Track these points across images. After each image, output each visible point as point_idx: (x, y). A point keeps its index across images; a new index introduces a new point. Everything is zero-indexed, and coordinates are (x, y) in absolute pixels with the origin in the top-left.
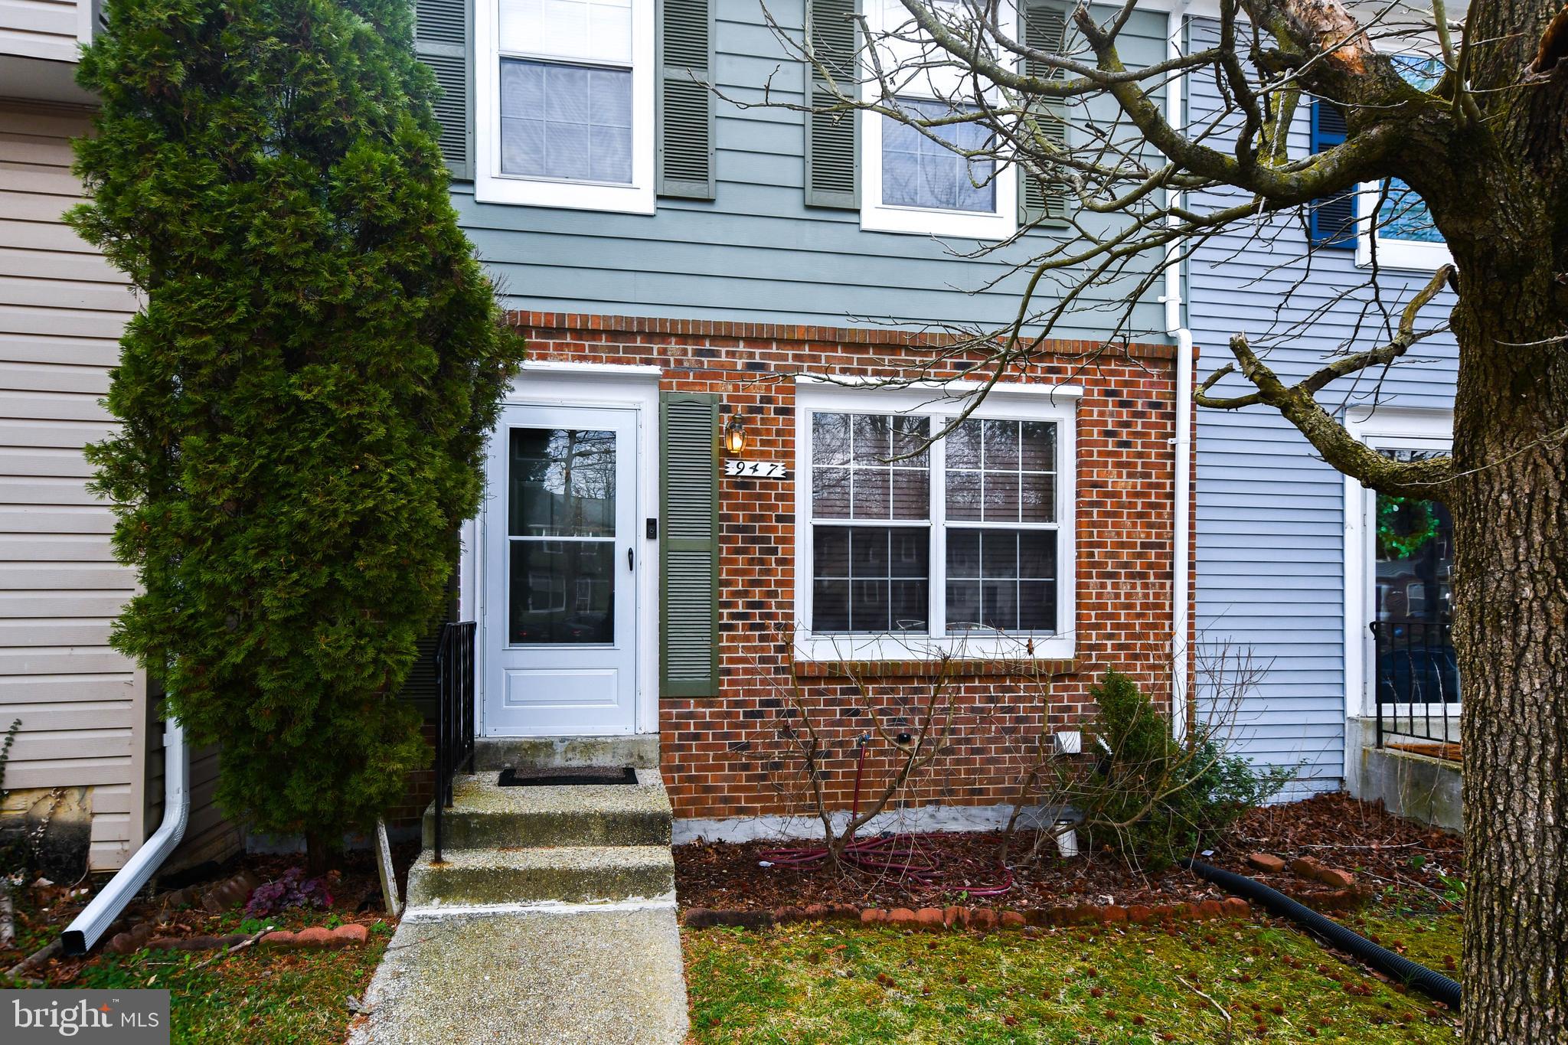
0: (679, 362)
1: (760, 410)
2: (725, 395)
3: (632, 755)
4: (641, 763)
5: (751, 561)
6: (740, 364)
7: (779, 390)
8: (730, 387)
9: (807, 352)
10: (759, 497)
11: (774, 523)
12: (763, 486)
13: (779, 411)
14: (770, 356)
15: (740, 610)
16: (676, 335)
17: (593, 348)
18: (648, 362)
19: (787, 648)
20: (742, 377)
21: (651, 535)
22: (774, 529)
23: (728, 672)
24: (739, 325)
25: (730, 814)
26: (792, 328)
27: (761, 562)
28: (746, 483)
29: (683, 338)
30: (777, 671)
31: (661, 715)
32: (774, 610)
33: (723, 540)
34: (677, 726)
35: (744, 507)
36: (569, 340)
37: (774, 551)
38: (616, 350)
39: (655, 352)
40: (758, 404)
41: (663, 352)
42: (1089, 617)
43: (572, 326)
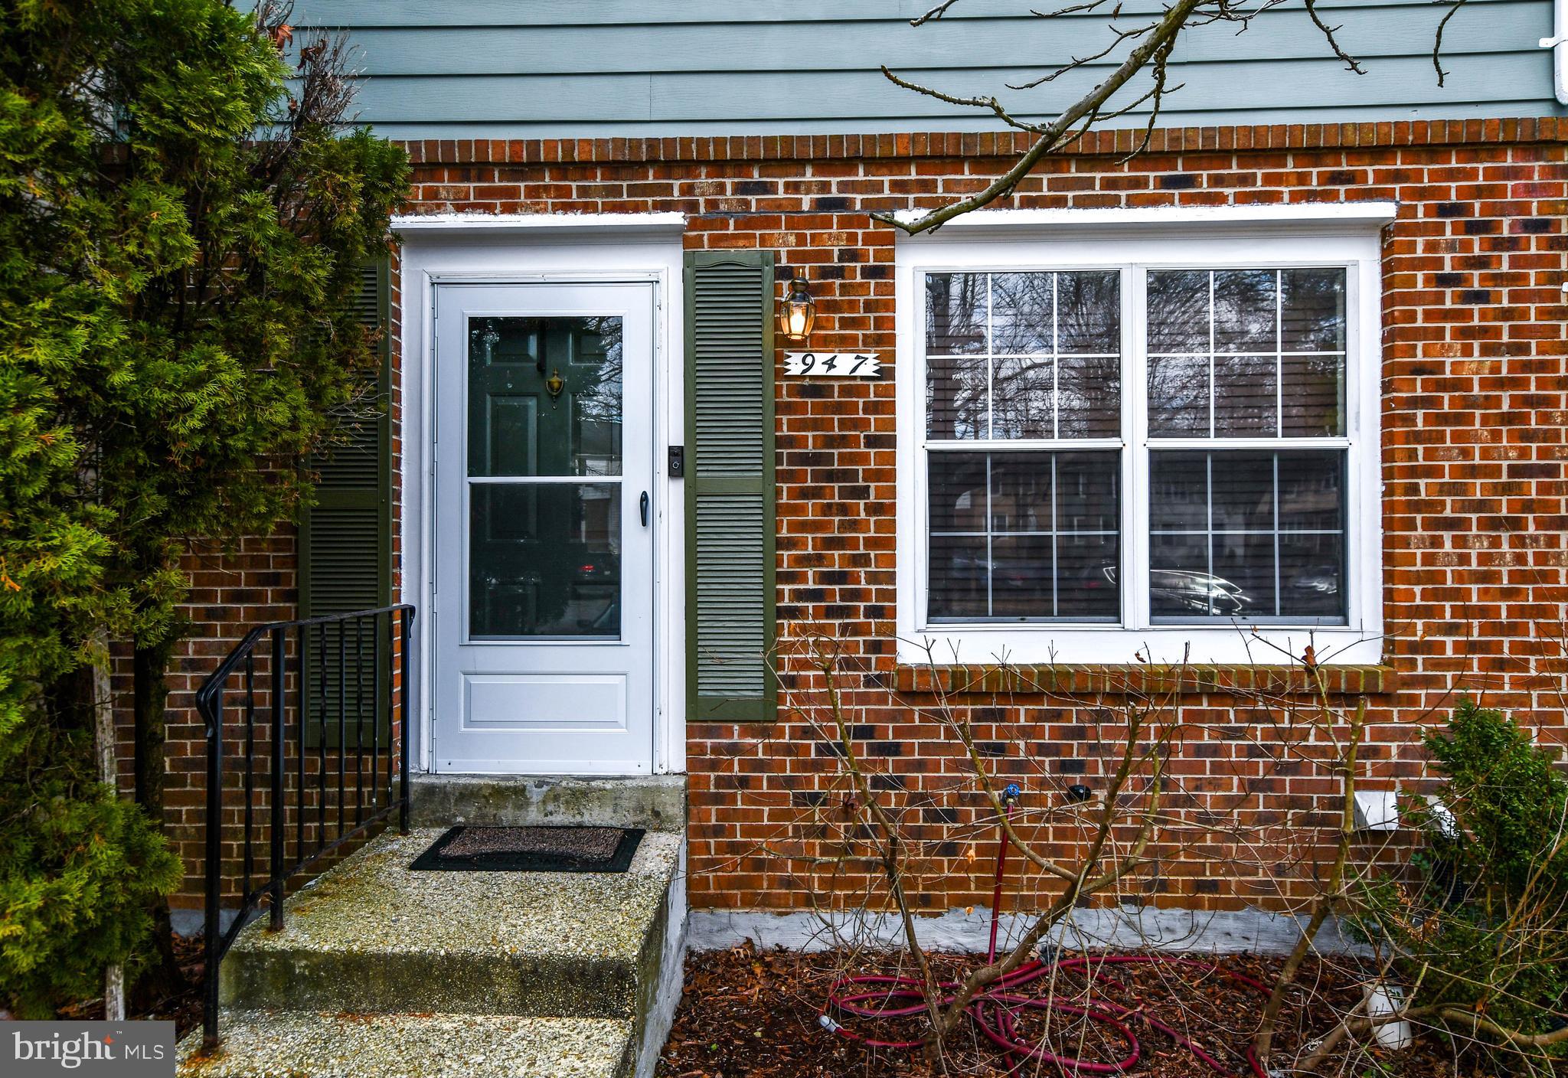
0: (712, 205)
1: (839, 272)
2: (783, 251)
3: (642, 811)
4: (656, 823)
5: (827, 509)
6: (806, 201)
7: (869, 239)
8: (792, 239)
9: (913, 176)
10: (839, 408)
11: (863, 449)
12: (845, 391)
13: (869, 272)
14: (855, 187)
15: (811, 586)
16: (707, 163)
17: (583, 191)
18: (666, 207)
20: (810, 222)
21: (675, 472)
22: (864, 458)
23: (791, 682)
24: (803, 140)
25: (796, 905)
26: (888, 139)
27: (843, 510)
28: (816, 388)
29: (719, 166)
30: (869, 682)
31: (689, 748)
32: (863, 585)
33: (782, 476)
34: (714, 766)
35: (815, 425)
36: (547, 181)
37: (863, 493)
38: (617, 191)
39: (676, 192)
40: (836, 263)
41: (688, 190)
43: (551, 158)
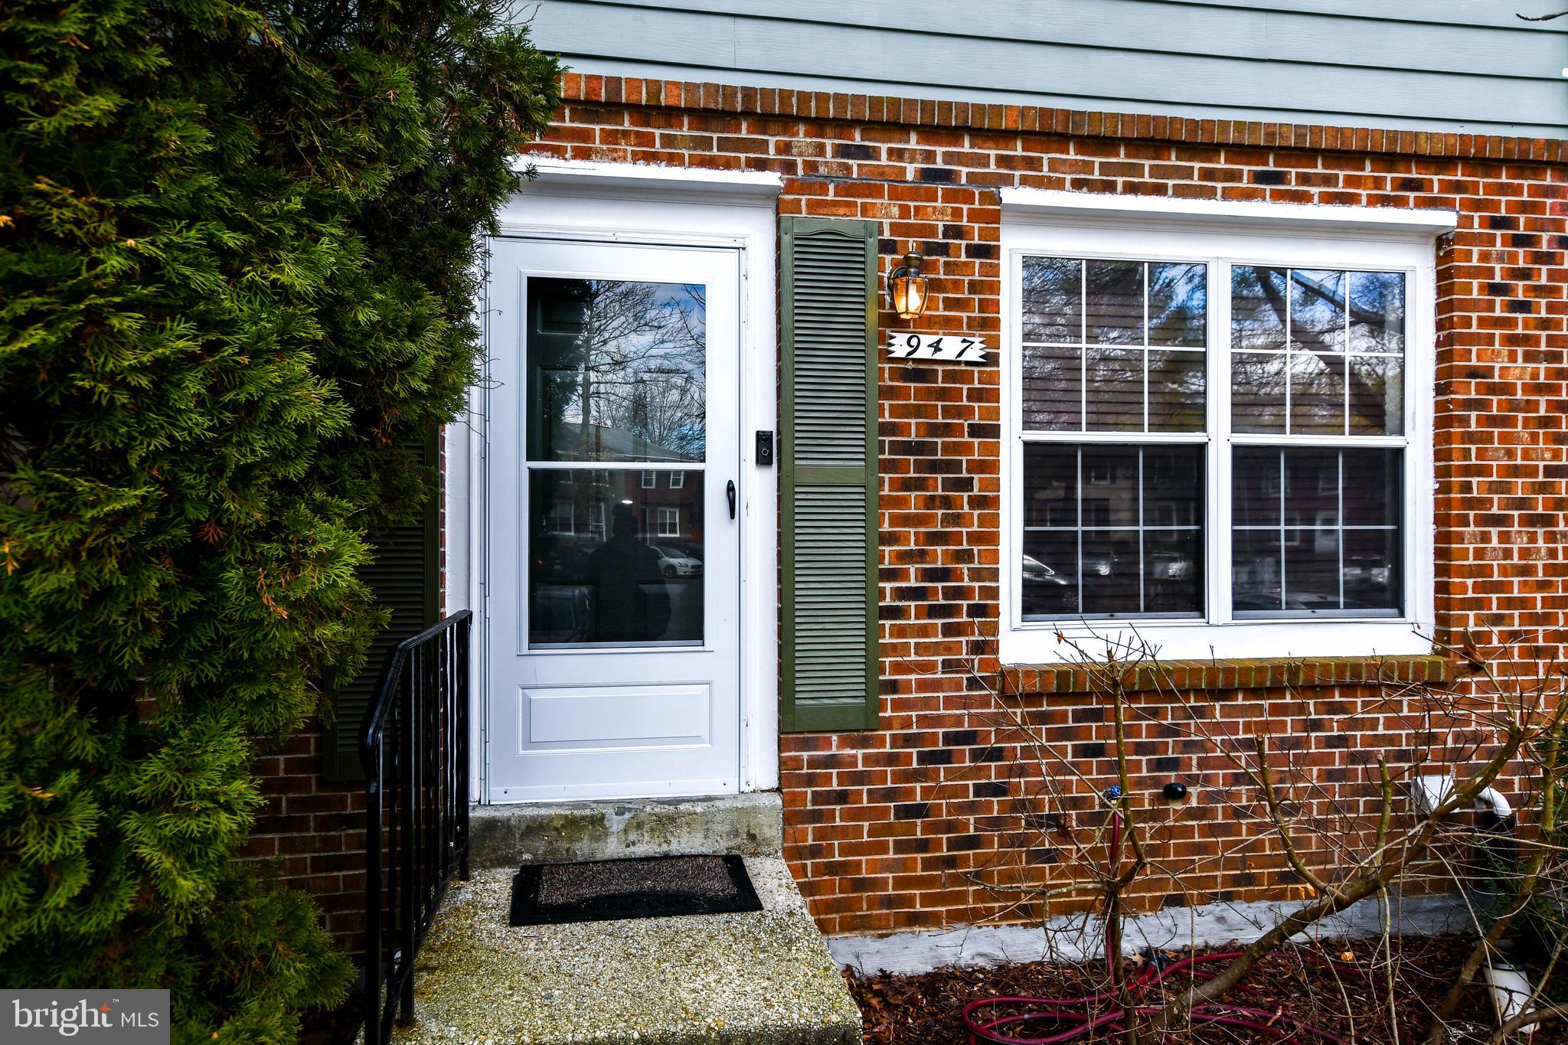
0: (811, 166)
1: (943, 249)
2: (886, 222)
3: (737, 834)
4: (751, 847)
5: (930, 502)
6: (911, 171)
7: (974, 216)
8: (895, 211)
9: (1019, 152)
10: (943, 394)
11: (966, 439)
12: (949, 376)
13: (975, 251)
14: (960, 159)
15: (913, 583)
16: (807, 120)
17: (668, 140)
18: (761, 165)
19: (986, 647)
20: (914, 193)
21: (763, 460)
22: (967, 448)
23: (893, 687)
24: (911, 103)
25: (898, 925)
26: (997, 109)
27: (947, 502)
28: (919, 372)
29: (819, 125)
30: (973, 683)
31: (782, 763)
32: (966, 583)
33: (887, 466)
34: (810, 781)
35: (918, 411)
36: (627, 125)
37: (967, 485)
38: (706, 143)
39: (772, 150)
40: (940, 240)
41: (785, 148)
42: (1464, 588)
43: (634, 99)
